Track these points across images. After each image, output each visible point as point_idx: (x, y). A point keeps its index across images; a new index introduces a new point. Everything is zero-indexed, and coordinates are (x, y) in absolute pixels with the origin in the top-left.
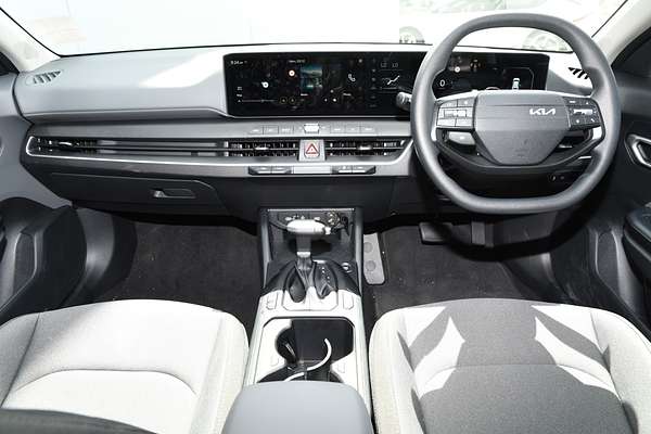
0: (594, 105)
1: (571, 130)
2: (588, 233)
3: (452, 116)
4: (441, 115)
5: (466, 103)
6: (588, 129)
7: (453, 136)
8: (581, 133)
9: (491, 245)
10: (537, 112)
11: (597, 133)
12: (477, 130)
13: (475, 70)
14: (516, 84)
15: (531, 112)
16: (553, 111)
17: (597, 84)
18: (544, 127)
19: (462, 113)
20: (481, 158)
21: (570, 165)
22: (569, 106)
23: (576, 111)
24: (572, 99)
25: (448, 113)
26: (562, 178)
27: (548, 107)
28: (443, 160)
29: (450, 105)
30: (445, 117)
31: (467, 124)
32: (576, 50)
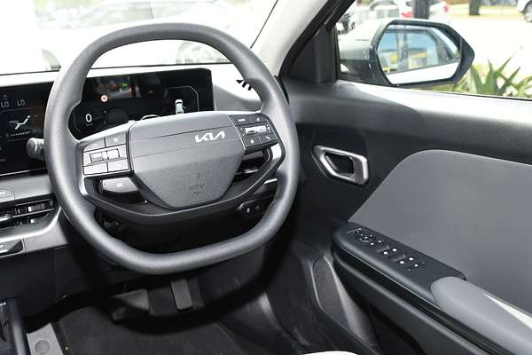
0: (265, 120)
1: (247, 152)
2: (300, 264)
3: (101, 160)
4: (87, 160)
5: (116, 140)
6: (266, 148)
7: (108, 185)
8: (260, 154)
9: (200, 304)
10: (204, 138)
11: (276, 151)
12: (136, 171)
13: (138, 95)
14: (179, 107)
15: (197, 139)
16: (222, 134)
17: (264, 96)
18: (215, 155)
19: (113, 154)
20: (149, 206)
21: (256, 193)
22: (239, 125)
23: (248, 130)
24: (242, 117)
25: (95, 156)
26: (257, 208)
27: (215, 130)
28: (100, 217)
29: (95, 146)
30: (93, 162)
31: (122, 166)
32: (233, 60)
